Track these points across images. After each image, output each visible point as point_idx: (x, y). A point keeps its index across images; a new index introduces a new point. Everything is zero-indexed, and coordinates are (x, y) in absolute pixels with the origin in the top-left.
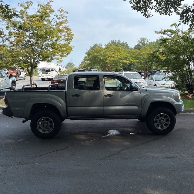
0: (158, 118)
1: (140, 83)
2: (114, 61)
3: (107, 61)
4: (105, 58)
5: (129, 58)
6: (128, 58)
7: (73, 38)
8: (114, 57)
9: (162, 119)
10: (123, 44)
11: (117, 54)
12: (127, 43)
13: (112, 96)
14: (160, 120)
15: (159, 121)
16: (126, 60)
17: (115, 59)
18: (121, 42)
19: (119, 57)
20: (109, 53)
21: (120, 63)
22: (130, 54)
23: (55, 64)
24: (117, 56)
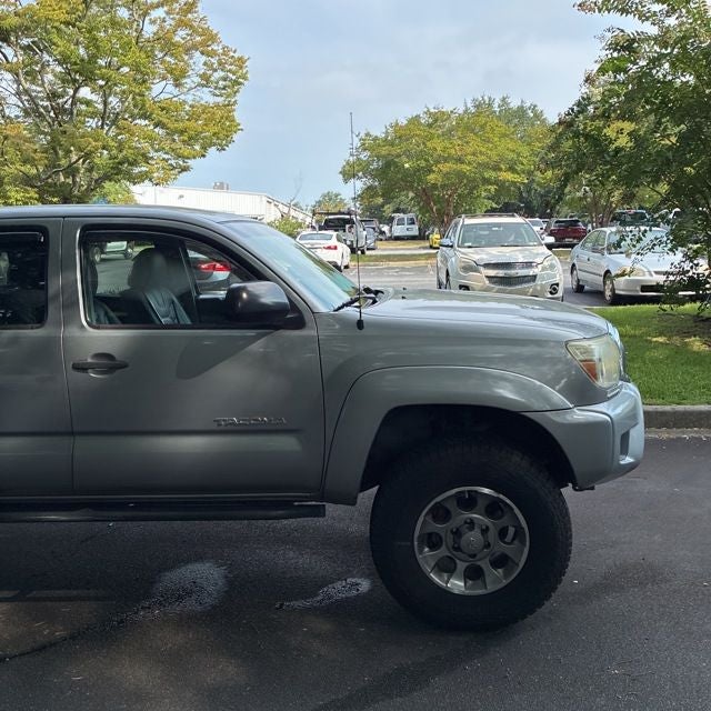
0: (441, 514)
1: (529, 265)
2: (460, 175)
3: (431, 178)
4: (423, 164)
5: (525, 161)
6: (522, 164)
7: (245, 79)
8: (460, 160)
9: (471, 524)
10: (521, 112)
11: (475, 144)
12: (539, 108)
13: (123, 366)
14: (457, 533)
15: (449, 539)
16: (512, 169)
17: (465, 168)
18: (514, 104)
19: (482, 159)
20: (438, 145)
21: (487, 181)
22: (529, 144)
23: (265, 199)
24: (474, 154)
